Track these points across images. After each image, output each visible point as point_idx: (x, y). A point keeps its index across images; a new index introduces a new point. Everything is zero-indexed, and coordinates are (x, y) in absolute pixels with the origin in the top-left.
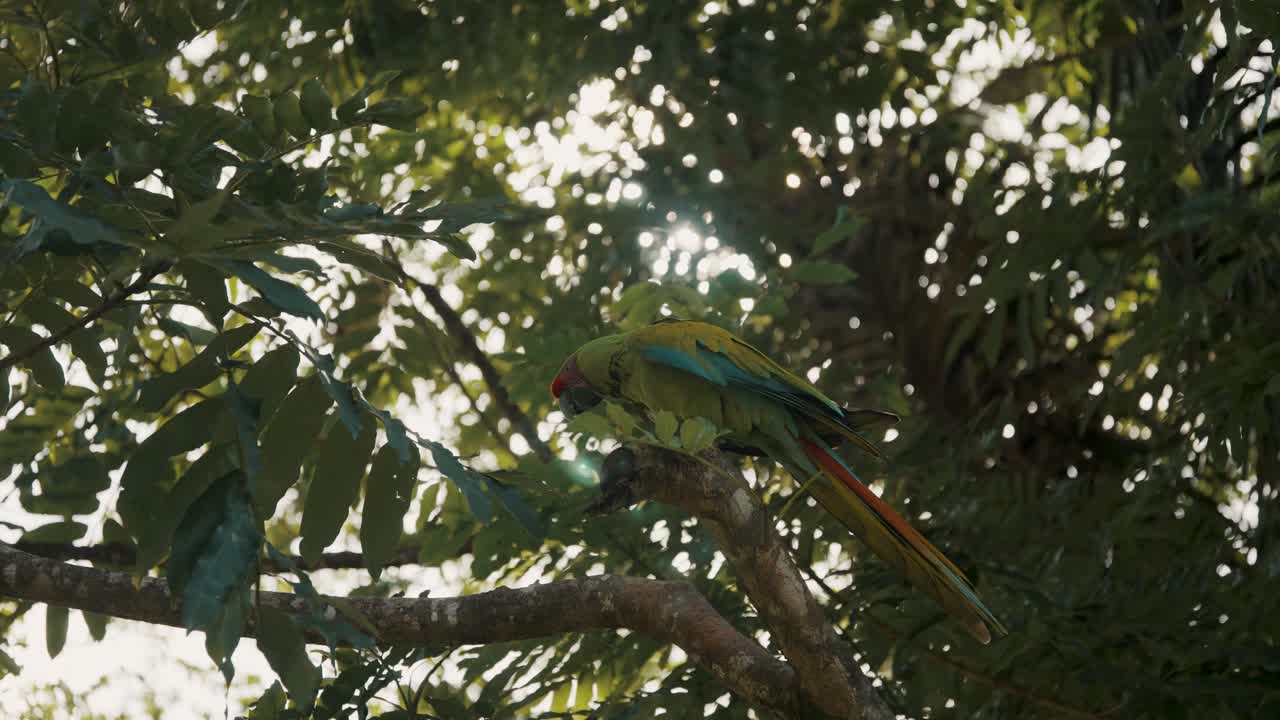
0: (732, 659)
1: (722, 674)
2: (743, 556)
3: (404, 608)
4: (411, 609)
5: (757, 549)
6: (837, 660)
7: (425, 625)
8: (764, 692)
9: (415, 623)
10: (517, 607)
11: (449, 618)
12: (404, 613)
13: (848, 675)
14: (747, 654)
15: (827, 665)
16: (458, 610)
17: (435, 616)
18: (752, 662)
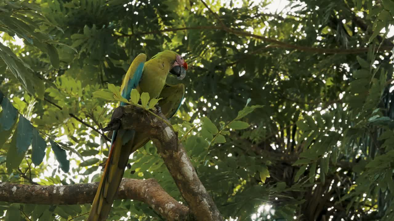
0: (166, 205)
1: (162, 211)
2: (168, 154)
3: (43, 188)
4: (46, 188)
5: (174, 151)
6: (205, 200)
7: (51, 194)
8: (177, 217)
9: (47, 194)
10: (87, 189)
11: (60, 192)
12: (43, 190)
13: (209, 206)
14: (173, 203)
15: (200, 201)
16: (64, 189)
17: (55, 192)
18: (174, 206)
